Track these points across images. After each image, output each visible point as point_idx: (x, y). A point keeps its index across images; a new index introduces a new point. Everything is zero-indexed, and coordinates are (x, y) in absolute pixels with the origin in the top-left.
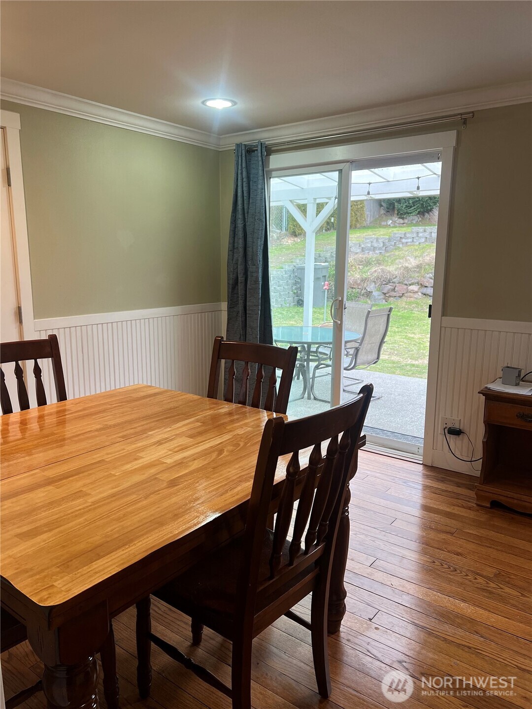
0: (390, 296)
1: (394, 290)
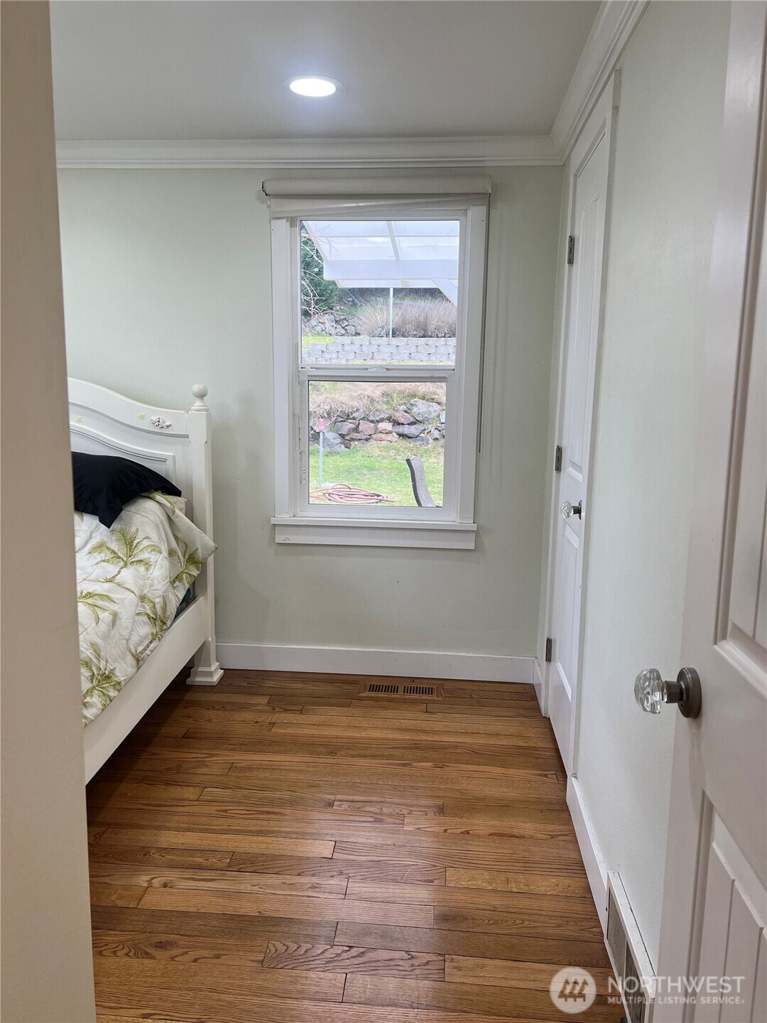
0: (353, 439)
1: (356, 430)
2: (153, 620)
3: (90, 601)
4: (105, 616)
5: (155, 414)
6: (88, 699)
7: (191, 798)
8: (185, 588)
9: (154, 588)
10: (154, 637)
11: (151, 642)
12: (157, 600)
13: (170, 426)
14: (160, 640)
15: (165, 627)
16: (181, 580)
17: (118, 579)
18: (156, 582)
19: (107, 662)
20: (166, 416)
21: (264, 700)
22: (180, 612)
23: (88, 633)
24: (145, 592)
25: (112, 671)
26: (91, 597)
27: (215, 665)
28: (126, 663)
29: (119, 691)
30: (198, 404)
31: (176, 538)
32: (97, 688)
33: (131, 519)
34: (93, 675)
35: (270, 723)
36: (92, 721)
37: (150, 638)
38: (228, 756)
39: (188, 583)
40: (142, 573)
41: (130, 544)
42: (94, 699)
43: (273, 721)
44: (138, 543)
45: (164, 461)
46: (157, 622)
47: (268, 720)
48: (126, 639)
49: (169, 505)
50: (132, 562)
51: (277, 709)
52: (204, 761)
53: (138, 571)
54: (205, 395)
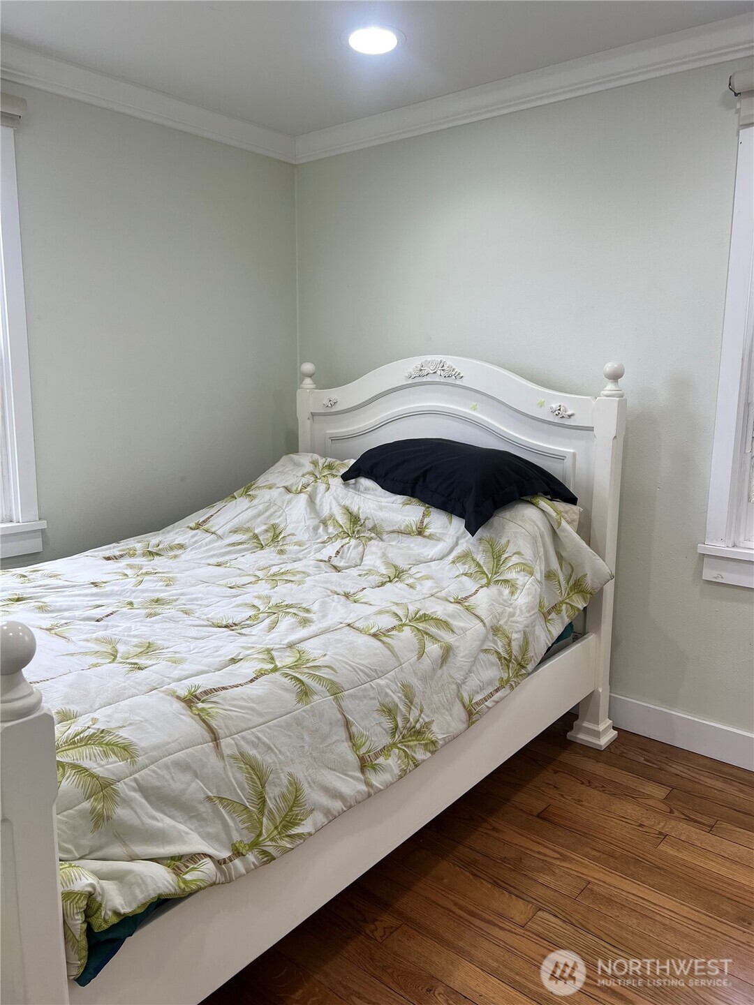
2: (506, 661)
3: (421, 626)
4: (433, 649)
5: (556, 400)
6: (381, 760)
7: (517, 919)
8: (563, 622)
9: (513, 619)
10: (503, 683)
11: (497, 690)
12: (515, 636)
13: (572, 415)
14: (512, 688)
15: (523, 671)
16: (559, 612)
17: (472, 600)
18: (518, 612)
19: (421, 711)
20: (569, 403)
21: (659, 792)
22: (551, 653)
23: (402, 670)
24: (501, 623)
25: (427, 725)
26: (425, 620)
27: (605, 724)
28: (451, 715)
29: (433, 753)
30: (610, 387)
31: (560, 557)
32: (399, 745)
33: (504, 528)
34: (396, 727)
35: (660, 833)
36: (381, 790)
37: (497, 684)
38: (586, 867)
39: (568, 617)
40: (505, 598)
41: (497, 557)
42: (390, 761)
43: (665, 831)
44: (506, 558)
45: (561, 458)
46: (511, 665)
47: (658, 828)
48: (456, 683)
49: (554, 514)
50: (497, 581)
51: (676, 813)
52: (553, 864)
53: (500, 594)
54: (620, 376)
